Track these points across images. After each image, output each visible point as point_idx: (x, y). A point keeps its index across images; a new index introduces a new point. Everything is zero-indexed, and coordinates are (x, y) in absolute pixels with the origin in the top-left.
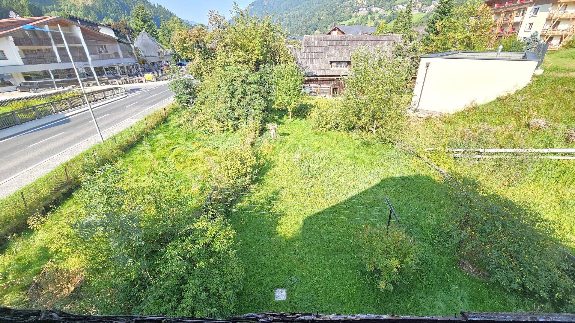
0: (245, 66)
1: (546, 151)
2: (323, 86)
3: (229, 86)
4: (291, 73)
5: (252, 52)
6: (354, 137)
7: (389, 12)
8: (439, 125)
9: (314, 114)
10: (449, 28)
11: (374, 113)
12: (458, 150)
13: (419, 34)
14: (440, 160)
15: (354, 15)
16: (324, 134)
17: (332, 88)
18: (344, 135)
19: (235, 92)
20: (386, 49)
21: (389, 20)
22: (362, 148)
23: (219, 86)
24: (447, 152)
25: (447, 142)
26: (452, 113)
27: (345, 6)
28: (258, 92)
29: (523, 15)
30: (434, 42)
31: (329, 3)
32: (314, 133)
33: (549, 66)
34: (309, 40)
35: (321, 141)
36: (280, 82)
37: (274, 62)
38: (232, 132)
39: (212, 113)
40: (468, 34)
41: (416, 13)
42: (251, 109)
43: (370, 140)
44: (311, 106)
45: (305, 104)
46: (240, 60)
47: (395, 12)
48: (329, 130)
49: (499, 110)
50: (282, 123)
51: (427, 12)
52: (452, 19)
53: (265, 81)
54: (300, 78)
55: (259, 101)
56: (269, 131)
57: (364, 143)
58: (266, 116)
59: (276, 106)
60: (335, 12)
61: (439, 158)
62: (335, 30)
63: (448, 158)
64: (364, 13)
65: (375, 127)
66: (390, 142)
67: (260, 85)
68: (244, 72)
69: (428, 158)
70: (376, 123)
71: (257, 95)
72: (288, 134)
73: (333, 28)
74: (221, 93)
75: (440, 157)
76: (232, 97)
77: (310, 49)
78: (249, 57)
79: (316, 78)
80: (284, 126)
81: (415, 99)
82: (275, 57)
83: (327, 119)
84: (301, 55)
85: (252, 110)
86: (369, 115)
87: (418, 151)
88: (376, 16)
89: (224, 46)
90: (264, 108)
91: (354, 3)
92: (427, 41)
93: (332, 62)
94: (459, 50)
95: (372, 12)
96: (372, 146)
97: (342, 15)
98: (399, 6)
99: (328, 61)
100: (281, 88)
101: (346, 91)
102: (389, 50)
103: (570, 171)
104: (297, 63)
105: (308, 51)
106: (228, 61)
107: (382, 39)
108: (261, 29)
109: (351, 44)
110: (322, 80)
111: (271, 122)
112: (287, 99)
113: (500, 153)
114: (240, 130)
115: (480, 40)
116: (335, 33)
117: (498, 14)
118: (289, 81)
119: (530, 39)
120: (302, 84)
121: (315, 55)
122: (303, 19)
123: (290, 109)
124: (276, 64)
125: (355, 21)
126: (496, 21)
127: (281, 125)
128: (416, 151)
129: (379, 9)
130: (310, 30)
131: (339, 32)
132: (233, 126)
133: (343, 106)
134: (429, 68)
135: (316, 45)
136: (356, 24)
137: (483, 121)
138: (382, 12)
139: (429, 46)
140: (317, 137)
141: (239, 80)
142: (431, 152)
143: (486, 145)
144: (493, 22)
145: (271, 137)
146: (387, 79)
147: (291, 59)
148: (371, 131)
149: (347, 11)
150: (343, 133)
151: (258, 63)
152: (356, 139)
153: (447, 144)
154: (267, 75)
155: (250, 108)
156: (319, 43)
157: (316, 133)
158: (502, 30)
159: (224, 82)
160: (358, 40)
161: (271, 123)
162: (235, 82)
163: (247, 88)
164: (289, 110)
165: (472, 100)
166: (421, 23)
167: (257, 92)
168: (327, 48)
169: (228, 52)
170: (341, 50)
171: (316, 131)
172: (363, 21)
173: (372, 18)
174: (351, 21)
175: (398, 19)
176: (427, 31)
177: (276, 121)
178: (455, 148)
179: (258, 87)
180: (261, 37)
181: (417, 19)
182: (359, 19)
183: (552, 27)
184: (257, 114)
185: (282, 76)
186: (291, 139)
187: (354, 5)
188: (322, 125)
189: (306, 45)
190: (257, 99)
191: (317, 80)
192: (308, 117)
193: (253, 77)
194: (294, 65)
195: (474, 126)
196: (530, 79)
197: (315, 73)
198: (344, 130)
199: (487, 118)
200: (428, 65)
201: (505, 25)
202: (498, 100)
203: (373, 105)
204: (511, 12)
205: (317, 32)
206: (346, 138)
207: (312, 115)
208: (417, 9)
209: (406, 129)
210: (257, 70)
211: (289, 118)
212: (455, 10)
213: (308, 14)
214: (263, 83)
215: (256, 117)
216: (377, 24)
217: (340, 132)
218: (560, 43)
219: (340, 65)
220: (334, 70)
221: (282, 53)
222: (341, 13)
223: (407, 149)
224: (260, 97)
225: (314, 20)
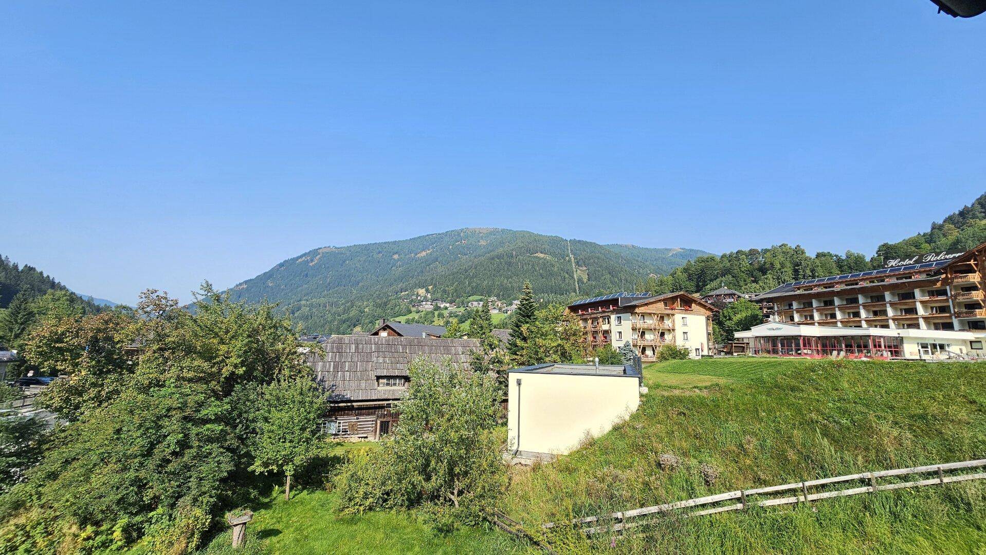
0: (202, 387)
1: (691, 503)
2: (362, 418)
3: (148, 429)
4: (299, 398)
5: (223, 361)
6: (421, 519)
7: (462, 309)
8: (553, 475)
9: (340, 478)
10: (537, 333)
11: (452, 465)
12: (589, 519)
13: (500, 341)
14: (568, 545)
15: (414, 309)
16: (359, 520)
17: (379, 422)
18: (398, 517)
19: (159, 442)
20: (463, 358)
21: (464, 319)
22: (436, 541)
23: (118, 431)
24: (575, 526)
25: (571, 507)
26: (566, 453)
27: (400, 298)
28: (220, 439)
29: (609, 323)
30: (523, 349)
31: (377, 293)
32: (338, 521)
33: (651, 382)
34: (340, 342)
35: (353, 537)
36: (275, 415)
37: (268, 377)
38: (121, 548)
39: (72, 500)
40: (560, 342)
41: (495, 312)
42: (192, 479)
43: (451, 520)
44: (337, 460)
45: (325, 456)
46: (191, 375)
47: (469, 309)
48: (371, 509)
49: (621, 444)
50: (267, 506)
51: (509, 312)
52: (537, 323)
53: (240, 415)
54: (315, 406)
55: (216, 459)
56: (229, 531)
57: (440, 530)
58: (230, 493)
59: (257, 467)
60: (386, 304)
61: (566, 541)
62: (384, 329)
63: (579, 538)
64: (427, 308)
65: (456, 492)
66: (485, 519)
67: (227, 424)
68: (191, 400)
69: (549, 543)
70: (458, 485)
71: (215, 445)
72: (275, 532)
73: (382, 325)
74: (120, 447)
75: (567, 539)
76: (148, 453)
77: (341, 356)
78: (213, 370)
79: (349, 404)
80: (271, 511)
81: (512, 434)
82: (271, 368)
83: (367, 484)
84: (324, 366)
85: (193, 483)
86: (443, 468)
87: (531, 532)
88: (446, 313)
89: (160, 349)
90: (226, 474)
91: (414, 295)
92: (514, 349)
93: (378, 378)
94: (555, 362)
95: (440, 307)
96: (455, 533)
97: (397, 309)
98: (474, 303)
99: (372, 375)
100: (275, 427)
101: (401, 428)
102: (465, 360)
103: (730, 532)
104: (314, 380)
105: (337, 360)
106: (162, 377)
107: (455, 345)
108: (252, 324)
109: (410, 350)
110: (360, 408)
111: (237, 507)
112: (286, 448)
113: (643, 515)
114: (146, 539)
115: (575, 349)
116: (384, 334)
117: (585, 320)
118: (293, 413)
119: (625, 348)
120: (319, 417)
121: (350, 366)
122: (334, 309)
123: (289, 470)
124: (269, 384)
125: (416, 318)
126: (585, 328)
127: (263, 511)
128: (529, 533)
129: (449, 304)
130: (345, 326)
131: (391, 331)
132: (126, 530)
133: (396, 456)
134: (522, 386)
135: (353, 350)
136: (418, 322)
137: (608, 463)
138: (452, 308)
139: (518, 355)
140: (344, 528)
141: (177, 415)
142: (552, 530)
143: (622, 504)
144: (582, 330)
145: (230, 545)
146: (466, 406)
147: (304, 373)
148: (450, 500)
149: (404, 304)
150: (398, 512)
151: (232, 379)
152: (425, 522)
153: (571, 511)
154: (248, 404)
155: (190, 477)
156: (357, 348)
157: (342, 520)
158: (595, 338)
159: (137, 420)
160: (420, 345)
161: (237, 511)
162: (167, 419)
163: (194, 430)
164: (288, 473)
165: (586, 432)
166: (503, 325)
167: (218, 438)
168: (371, 356)
169: (166, 360)
170: (393, 360)
171: (342, 514)
172: (428, 318)
173: (441, 316)
174: (410, 316)
175: (474, 319)
176: (513, 336)
177: (252, 501)
178: (584, 517)
179: (221, 427)
180: (249, 336)
181: (499, 319)
182: (422, 315)
183: (639, 337)
184: (203, 489)
185: (280, 402)
186: (282, 543)
187: (414, 297)
188: (357, 500)
189: (335, 350)
190: (213, 455)
191: (352, 408)
192: (328, 485)
193: (213, 409)
194: (307, 383)
195: (599, 474)
196: (639, 399)
197: (348, 396)
198: (402, 505)
199: (611, 458)
200: (519, 383)
201: (596, 332)
202: (616, 429)
203: (448, 451)
204: (597, 319)
205: (358, 329)
206: (405, 523)
207: (336, 479)
208: (496, 307)
209: (507, 489)
210: (227, 393)
211: (284, 492)
212: (540, 314)
213: (343, 304)
214: (236, 420)
215: (200, 499)
216: (447, 322)
217: (393, 512)
218: (654, 354)
219: (392, 381)
220: (383, 390)
221: (287, 362)
222: (396, 306)
223: (514, 530)
224: (222, 450)
225: (353, 313)
